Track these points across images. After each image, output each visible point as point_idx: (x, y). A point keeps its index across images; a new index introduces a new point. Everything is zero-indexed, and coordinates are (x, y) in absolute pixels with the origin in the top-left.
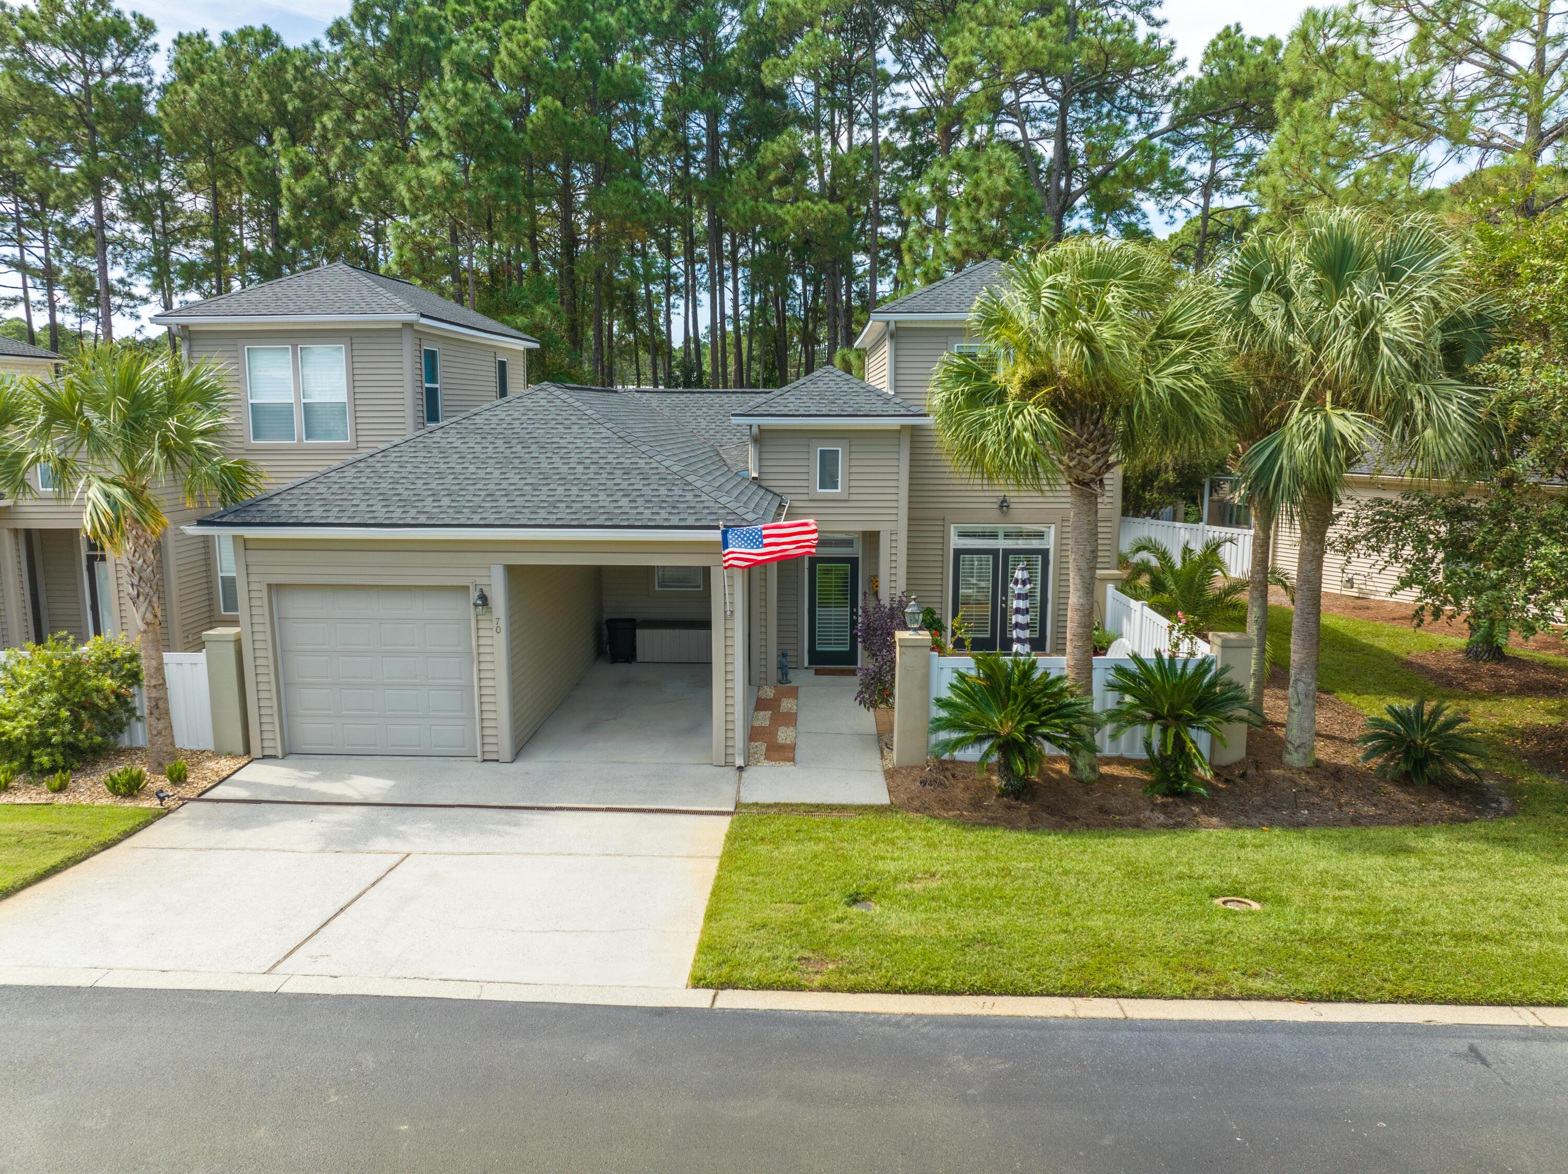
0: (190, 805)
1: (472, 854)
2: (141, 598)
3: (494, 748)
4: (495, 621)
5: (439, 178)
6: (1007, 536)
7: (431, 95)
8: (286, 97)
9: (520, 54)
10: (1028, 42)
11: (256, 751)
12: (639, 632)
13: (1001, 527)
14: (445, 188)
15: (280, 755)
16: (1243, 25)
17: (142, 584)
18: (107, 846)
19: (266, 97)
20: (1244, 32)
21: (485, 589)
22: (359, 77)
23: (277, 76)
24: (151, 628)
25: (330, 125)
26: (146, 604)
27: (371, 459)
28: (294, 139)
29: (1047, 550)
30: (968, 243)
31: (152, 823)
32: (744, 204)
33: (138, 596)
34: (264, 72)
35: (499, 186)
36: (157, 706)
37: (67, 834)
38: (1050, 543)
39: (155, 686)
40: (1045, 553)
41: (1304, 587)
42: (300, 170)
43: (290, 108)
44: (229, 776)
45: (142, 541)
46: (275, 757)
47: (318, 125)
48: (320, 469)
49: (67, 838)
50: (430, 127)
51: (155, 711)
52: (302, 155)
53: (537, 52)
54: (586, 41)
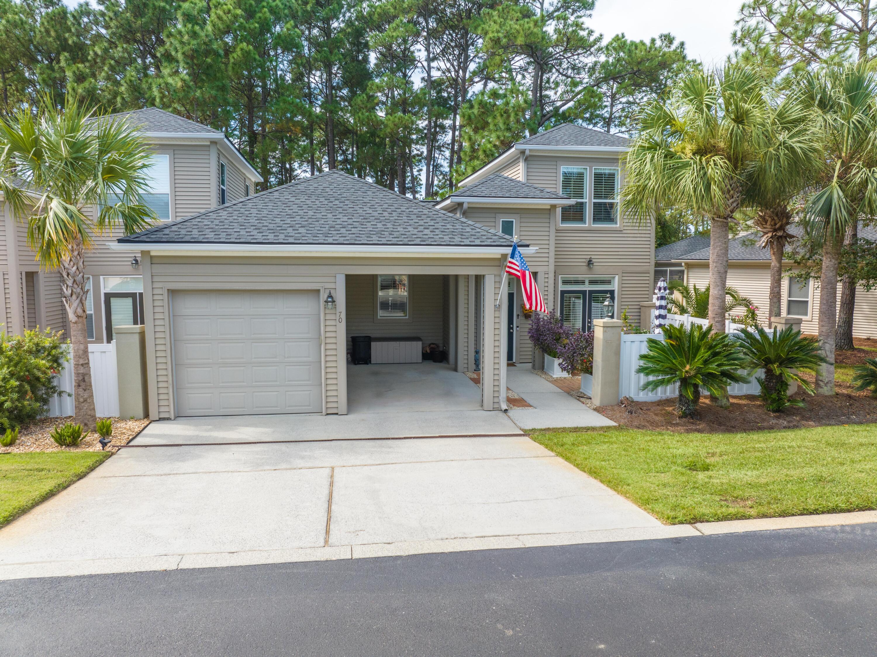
0: (123, 450)
1: (380, 465)
2: (74, 297)
3: (335, 405)
4: (338, 314)
5: (180, 84)
6: (592, 282)
7: (170, 35)
8: (67, 35)
9: (225, 18)
10: (529, 28)
11: (153, 413)
12: (373, 344)
13: (587, 277)
14: (184, 90)
15: (173, 418)
16: (625, 34)
17: (75, 286)
18: (81, 476)
19: (53, 33)
20: (626, 38)
21: (332, 292)
22: (119, 25)
23: (60, 23)
24: (81, 319)
25: (99, 52)
26: (78, 301)
27: (234, 207)
28: (74, 59)
29: (614, 291)
30: (504, 136)
31: (104, 462)
32: (362, 114)
33: (72, 295)
34: (52, 19)
35: (217, 91)
36: (84, 380)
37: (42, 470)
38: (615, 286)
39: (82, 365)
40: (612, 292)
41: (829, 287)
42: (80, 78)
43: (70, 42)
44: (141, 432)
45: (76, 253)
46: (168, 419)
47: (91, 53)
48: (202, 211)
49: (43, 473)
50: (171, 55)
51: (82, 384)
52: (81, 69)
53: (236, 17)
54: (265, 12)
